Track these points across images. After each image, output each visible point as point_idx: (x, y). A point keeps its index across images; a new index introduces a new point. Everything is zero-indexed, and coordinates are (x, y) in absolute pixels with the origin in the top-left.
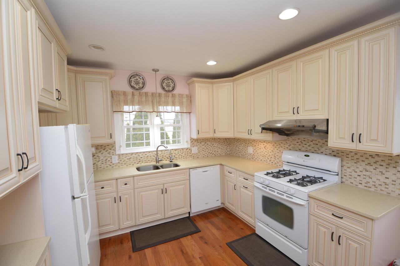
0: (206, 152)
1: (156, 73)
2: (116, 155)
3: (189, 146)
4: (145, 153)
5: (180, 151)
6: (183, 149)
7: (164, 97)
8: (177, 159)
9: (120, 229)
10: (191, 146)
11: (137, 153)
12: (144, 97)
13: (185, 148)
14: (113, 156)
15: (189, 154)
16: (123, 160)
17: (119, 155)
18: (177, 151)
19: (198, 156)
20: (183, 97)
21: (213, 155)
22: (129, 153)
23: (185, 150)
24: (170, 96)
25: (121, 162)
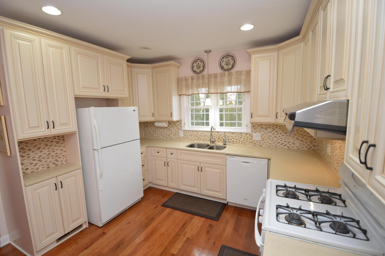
0: (274, 141)
1: (208, 54)
2: (182, 130)
3: (249, 131)
4: (204, 132)
5: (238, 135)
6: (241, 133)
7: (220, 77)
8: (234, 143)
9: (167, 187)
10: (252, 131)
11: (197, 131)
12: (201, 80)
13: (244, 133)
14: (180, 131)
15: (249, 140)
16: (186, 135)
17: (184, 131)
18: (234, 135)
19: (261, 144)
20: (242, 74)
21: (286, 147)
22: (191, 131)
23: (243, 135)
24: (226, 75)
25: (185, 137)
